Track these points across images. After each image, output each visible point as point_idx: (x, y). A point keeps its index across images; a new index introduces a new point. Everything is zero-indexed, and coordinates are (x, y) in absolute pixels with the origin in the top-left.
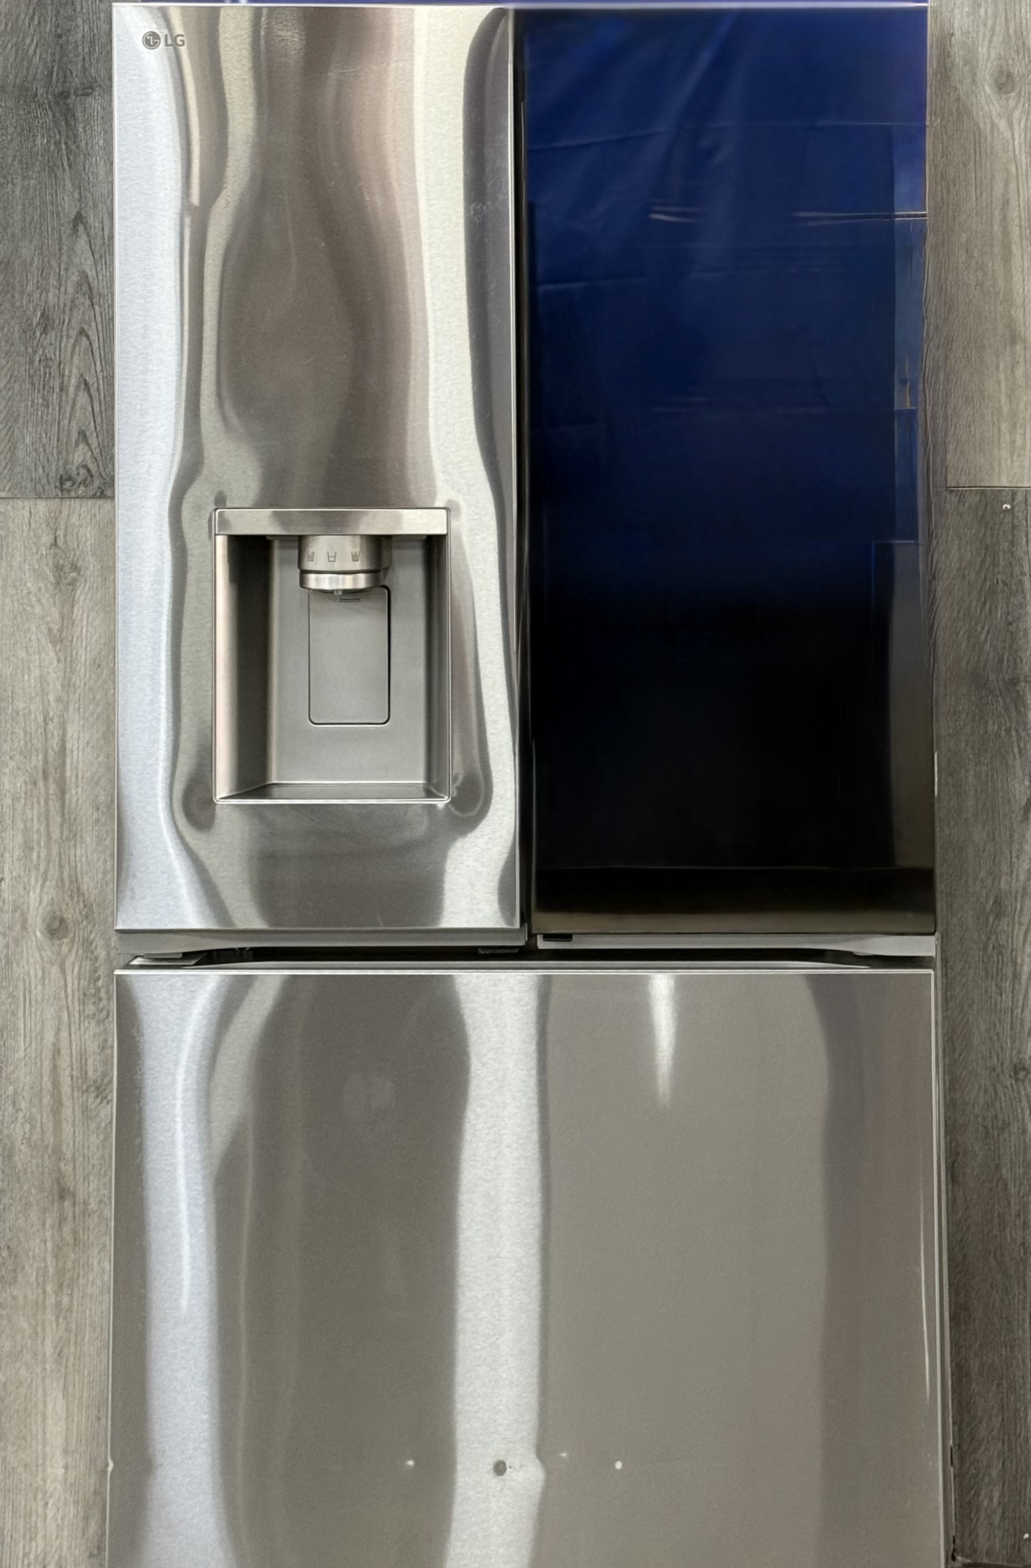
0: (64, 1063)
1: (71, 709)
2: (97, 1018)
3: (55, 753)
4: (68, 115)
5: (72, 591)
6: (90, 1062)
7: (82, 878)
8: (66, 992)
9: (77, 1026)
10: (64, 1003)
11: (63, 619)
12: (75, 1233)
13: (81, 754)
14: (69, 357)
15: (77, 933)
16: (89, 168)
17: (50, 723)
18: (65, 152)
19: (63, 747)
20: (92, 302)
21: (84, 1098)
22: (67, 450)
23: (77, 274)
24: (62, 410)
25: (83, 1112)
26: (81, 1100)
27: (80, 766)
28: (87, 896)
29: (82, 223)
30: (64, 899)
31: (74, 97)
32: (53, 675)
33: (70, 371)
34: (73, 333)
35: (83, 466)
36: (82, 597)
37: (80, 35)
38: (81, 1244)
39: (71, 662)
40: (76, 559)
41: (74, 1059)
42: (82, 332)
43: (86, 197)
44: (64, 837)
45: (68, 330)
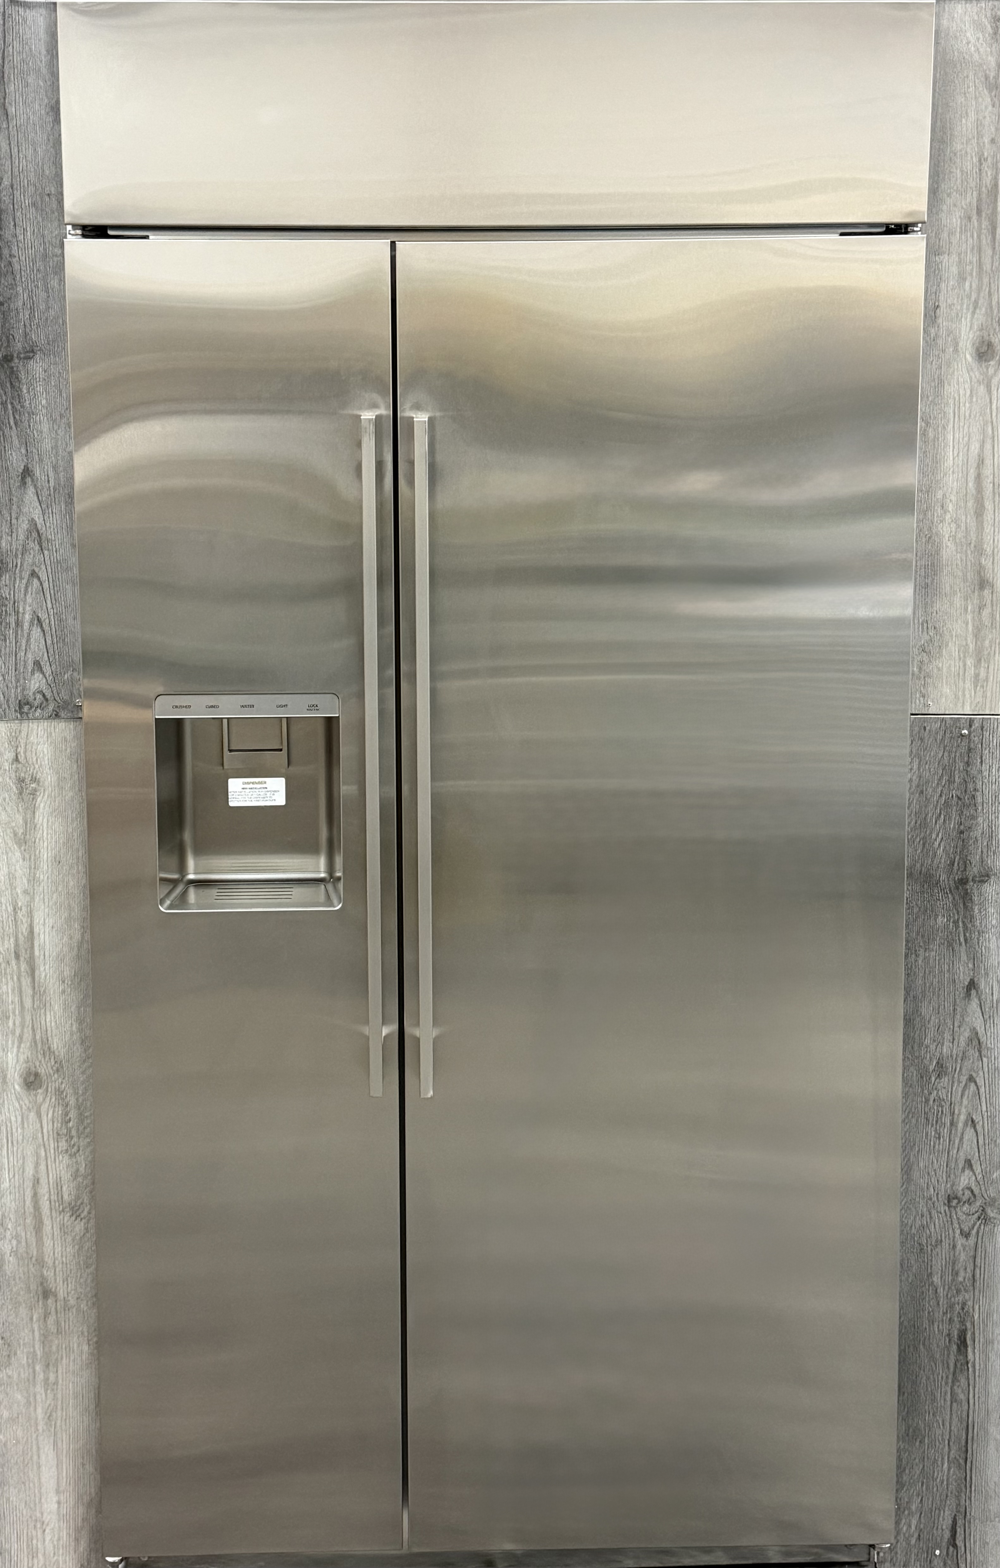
0: (43, 1190)
1: (37, 900)
2: (69, 1152)
3: (24, 937)
4: (13, 375)
5: (33, 799)
6: (64, 1188)
7: (52, 1039)
8: (42, 1133)
9: (53, 1159)
10: (41, 1140)
11: (26, 824)
12: (58, 1323)
13: (47, 937)
14: (22, 596)
15: (50, 1085)
16: (34, 425)
17: (19, 911)
18: (11, 412)
19: (31, 932)
20: (41, 546)
21: (62, 1217)
22: (24, 679)
23: (27, 522)
24: (18, 644)
25: (61, 1229)
26: (58, 1219)
27: (47, 947)
28: (57, 1053)
29: (29, 475)
30: (37, 1057)
31: (16, 361)
32: (20, 871)
33: (24, 609)
34: (26, 575)
35: (38, 692)
36: (42, 805)
37: (20, 303)
38: (63, 1333)
39: (35, 860)
40: (35, 771)
41: (51, 1186)
42: (33, 574)
43: (32, 452)
44: (35, 1006)
45: (21, 572)
